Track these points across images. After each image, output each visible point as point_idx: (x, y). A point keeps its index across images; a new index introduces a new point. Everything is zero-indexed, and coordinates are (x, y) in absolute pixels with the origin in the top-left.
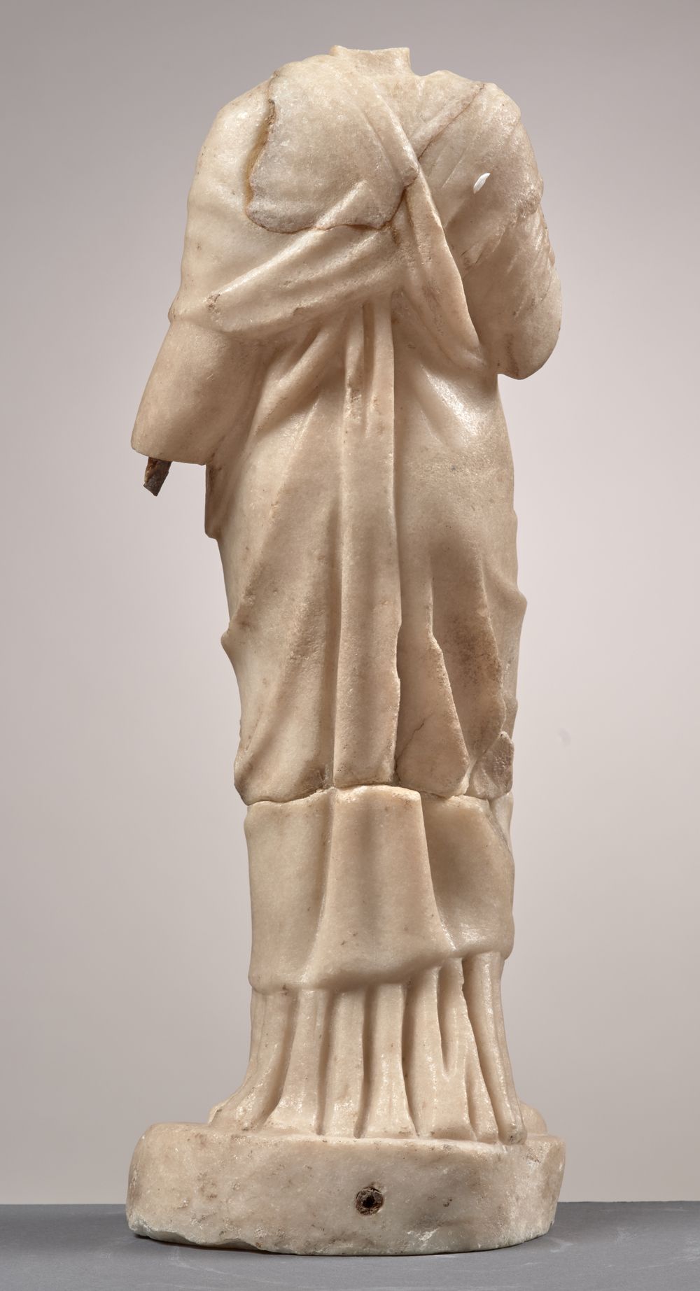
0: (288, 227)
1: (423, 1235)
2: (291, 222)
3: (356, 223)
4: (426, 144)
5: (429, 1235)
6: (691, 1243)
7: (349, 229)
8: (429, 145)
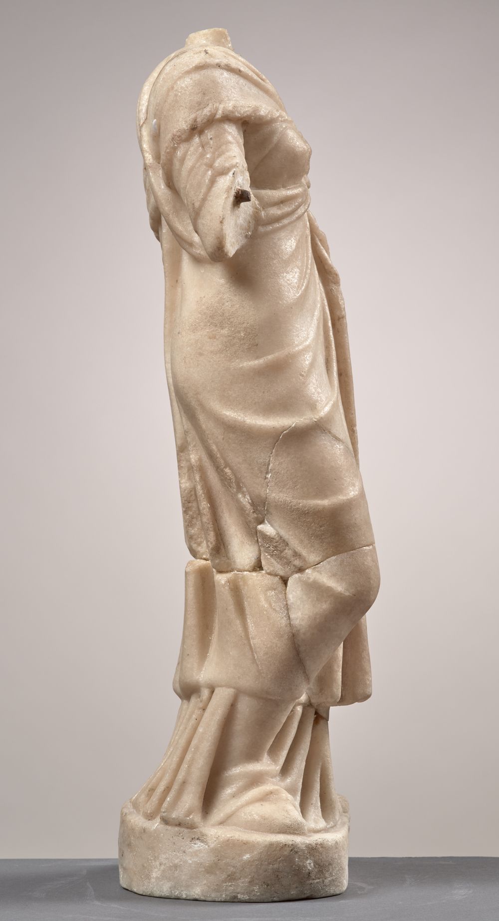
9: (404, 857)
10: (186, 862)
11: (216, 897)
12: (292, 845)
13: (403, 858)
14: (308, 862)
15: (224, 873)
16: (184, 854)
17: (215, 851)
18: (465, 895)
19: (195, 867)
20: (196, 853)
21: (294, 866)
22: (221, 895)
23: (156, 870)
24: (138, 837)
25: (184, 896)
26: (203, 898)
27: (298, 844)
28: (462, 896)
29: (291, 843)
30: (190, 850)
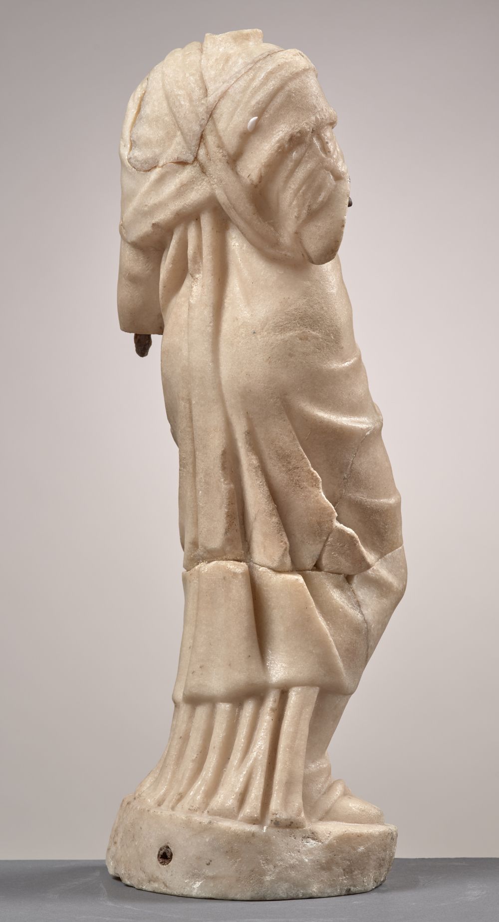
0: (146, 167)
1: (195, 884)
2: (146, 163)
3: (178, 161)
4: (217, 100)
5: (198, 884)
6: (471, 887)
7: (175, 165)
8: (219, 100)
9: (418, 858)
10: (302, 861)
11: (331, 893)
13: (416, 859)
15: (340, 867)
16: (299, 854)
17: (330, 847)
18: (478, 896)
19: (311, 865)
20: (310, 851)
22: (336, 890)
23: (270, 873)
24: (246, 842)
25: (301, 896)
26: (320, 895)
28: (476, 897)
30: (304, 849)
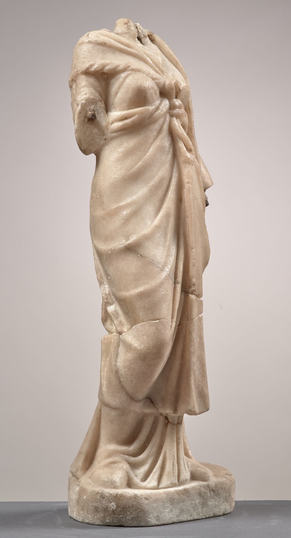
10: (73, 497)
12: (101, 493)
14: (112, 504)
20: (76, 493)
21: (103, 506)
27: (105, 493)
29: (101, 492)
